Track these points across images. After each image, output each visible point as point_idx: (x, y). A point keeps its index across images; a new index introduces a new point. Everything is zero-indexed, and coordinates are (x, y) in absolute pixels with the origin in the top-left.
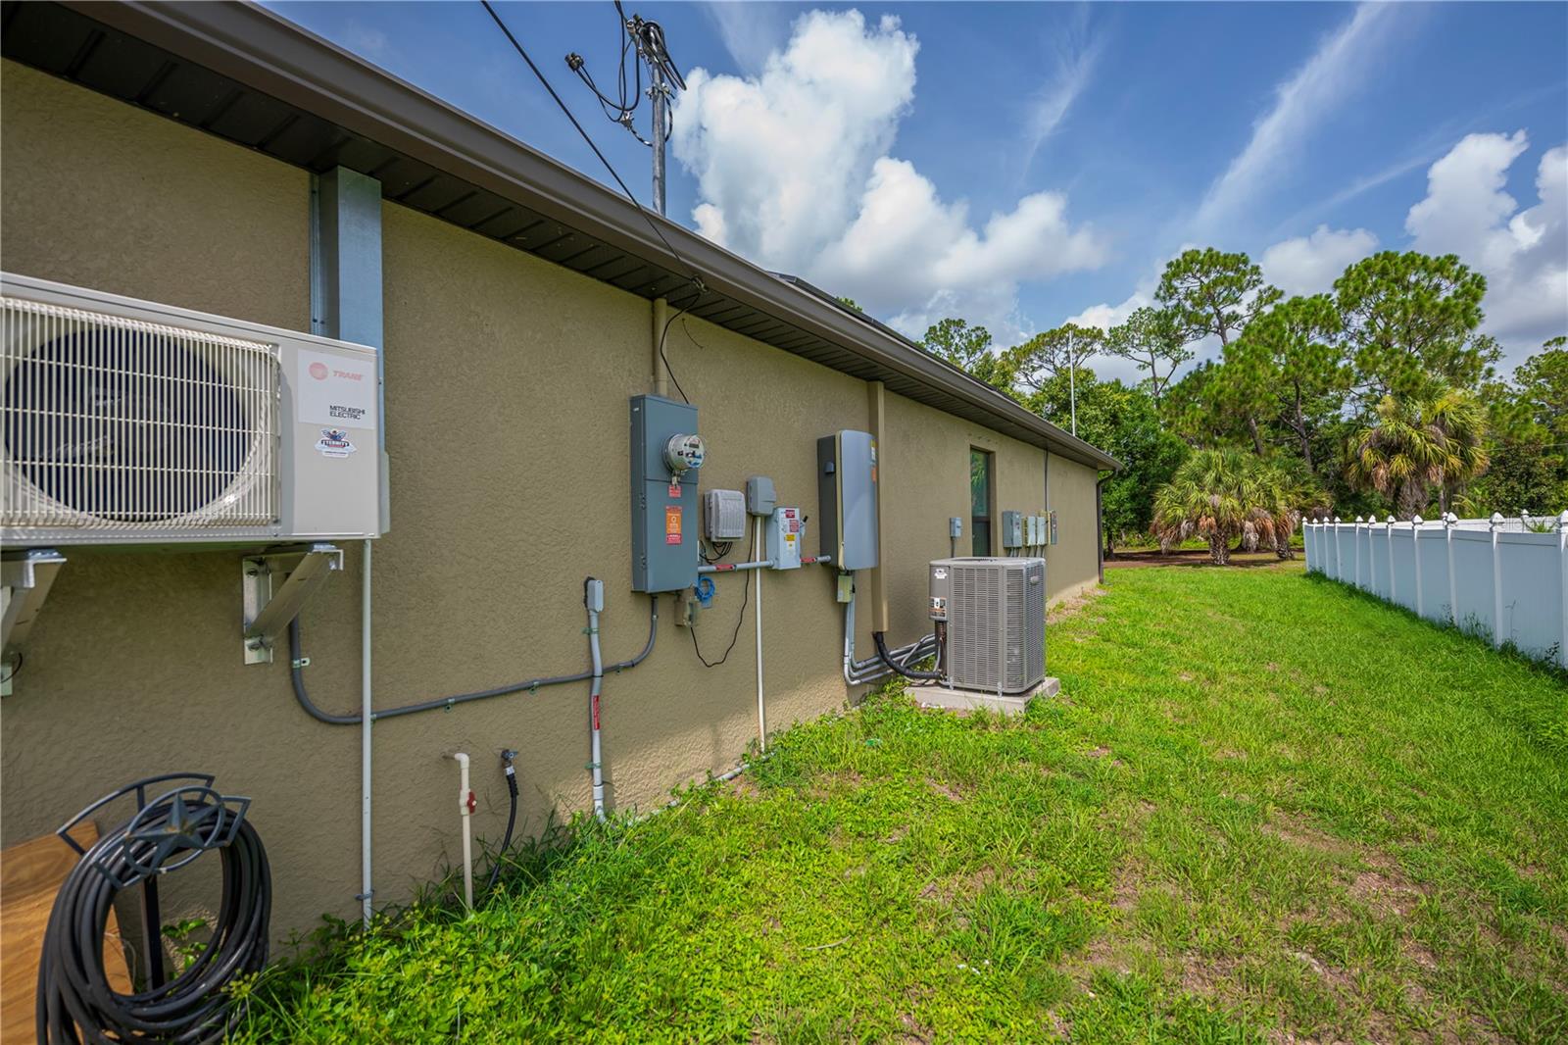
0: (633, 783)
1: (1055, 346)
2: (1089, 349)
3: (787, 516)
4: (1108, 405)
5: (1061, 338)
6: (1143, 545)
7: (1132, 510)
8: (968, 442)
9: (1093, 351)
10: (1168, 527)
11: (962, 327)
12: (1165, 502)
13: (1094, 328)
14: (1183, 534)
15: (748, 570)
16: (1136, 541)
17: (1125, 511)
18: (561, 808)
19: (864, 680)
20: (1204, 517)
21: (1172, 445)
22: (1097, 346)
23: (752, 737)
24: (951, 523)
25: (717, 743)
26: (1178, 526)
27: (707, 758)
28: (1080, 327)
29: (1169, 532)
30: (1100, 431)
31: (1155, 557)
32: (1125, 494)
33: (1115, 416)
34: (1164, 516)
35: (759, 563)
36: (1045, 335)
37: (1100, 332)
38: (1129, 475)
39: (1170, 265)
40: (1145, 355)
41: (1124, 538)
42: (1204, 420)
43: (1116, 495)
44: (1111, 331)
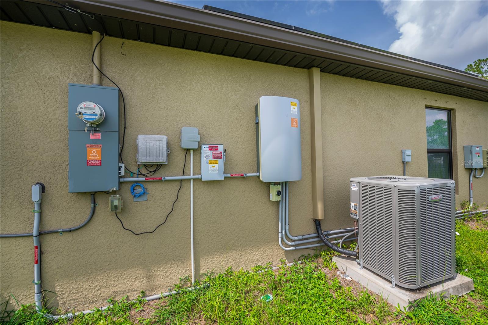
0: (73, 293)
3: (210, 149)
8: (424, 103)
15: (181, 181)
18: (13, 302)
19: (297, 248)
23: (186, 275)
24: (402, 153)
25: (150, 277)
27: (141, 284)
35: (192, 176)
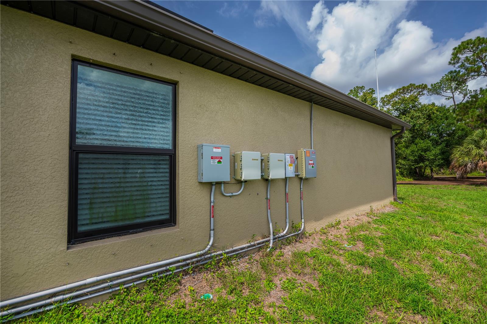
1: (405, 94)
2: (421, 93)
4: (426, 111)
5: (407, 90)
6: (452, 174)
7: (443, 159)
9: (423, 94)
10: (460, 166)
11: (364, 89)
12: (457, 154)
13: (423, 84)
14: (468, 169)
16: (448, 172)
17: (439, 159)
20: (480, 162)
21: (463, 130)
22: (425, 92)
26: (466, 166)
28: (417, 85)
29: (460, 168)
30: (421, 122)
31: (454, 180)
32: (438, 152)
33: (429, 116)
34: (458, 161)
36: (400, 89)
37: (426, 86)
38: (441, 144)
39: (455, 49)
40: (449, 93)
41: (442, 171)
42: (478, 116)
43: (433, 152)
44: (432, 85)
